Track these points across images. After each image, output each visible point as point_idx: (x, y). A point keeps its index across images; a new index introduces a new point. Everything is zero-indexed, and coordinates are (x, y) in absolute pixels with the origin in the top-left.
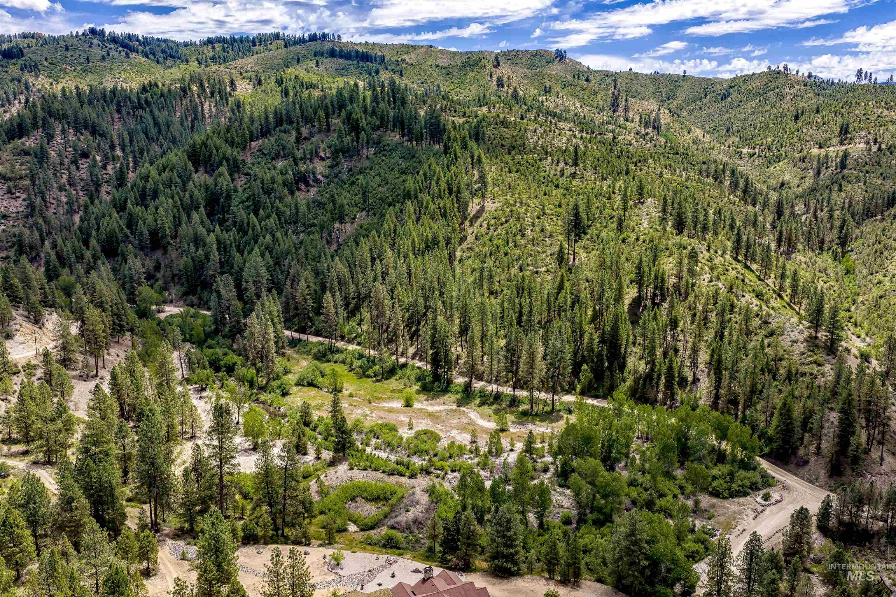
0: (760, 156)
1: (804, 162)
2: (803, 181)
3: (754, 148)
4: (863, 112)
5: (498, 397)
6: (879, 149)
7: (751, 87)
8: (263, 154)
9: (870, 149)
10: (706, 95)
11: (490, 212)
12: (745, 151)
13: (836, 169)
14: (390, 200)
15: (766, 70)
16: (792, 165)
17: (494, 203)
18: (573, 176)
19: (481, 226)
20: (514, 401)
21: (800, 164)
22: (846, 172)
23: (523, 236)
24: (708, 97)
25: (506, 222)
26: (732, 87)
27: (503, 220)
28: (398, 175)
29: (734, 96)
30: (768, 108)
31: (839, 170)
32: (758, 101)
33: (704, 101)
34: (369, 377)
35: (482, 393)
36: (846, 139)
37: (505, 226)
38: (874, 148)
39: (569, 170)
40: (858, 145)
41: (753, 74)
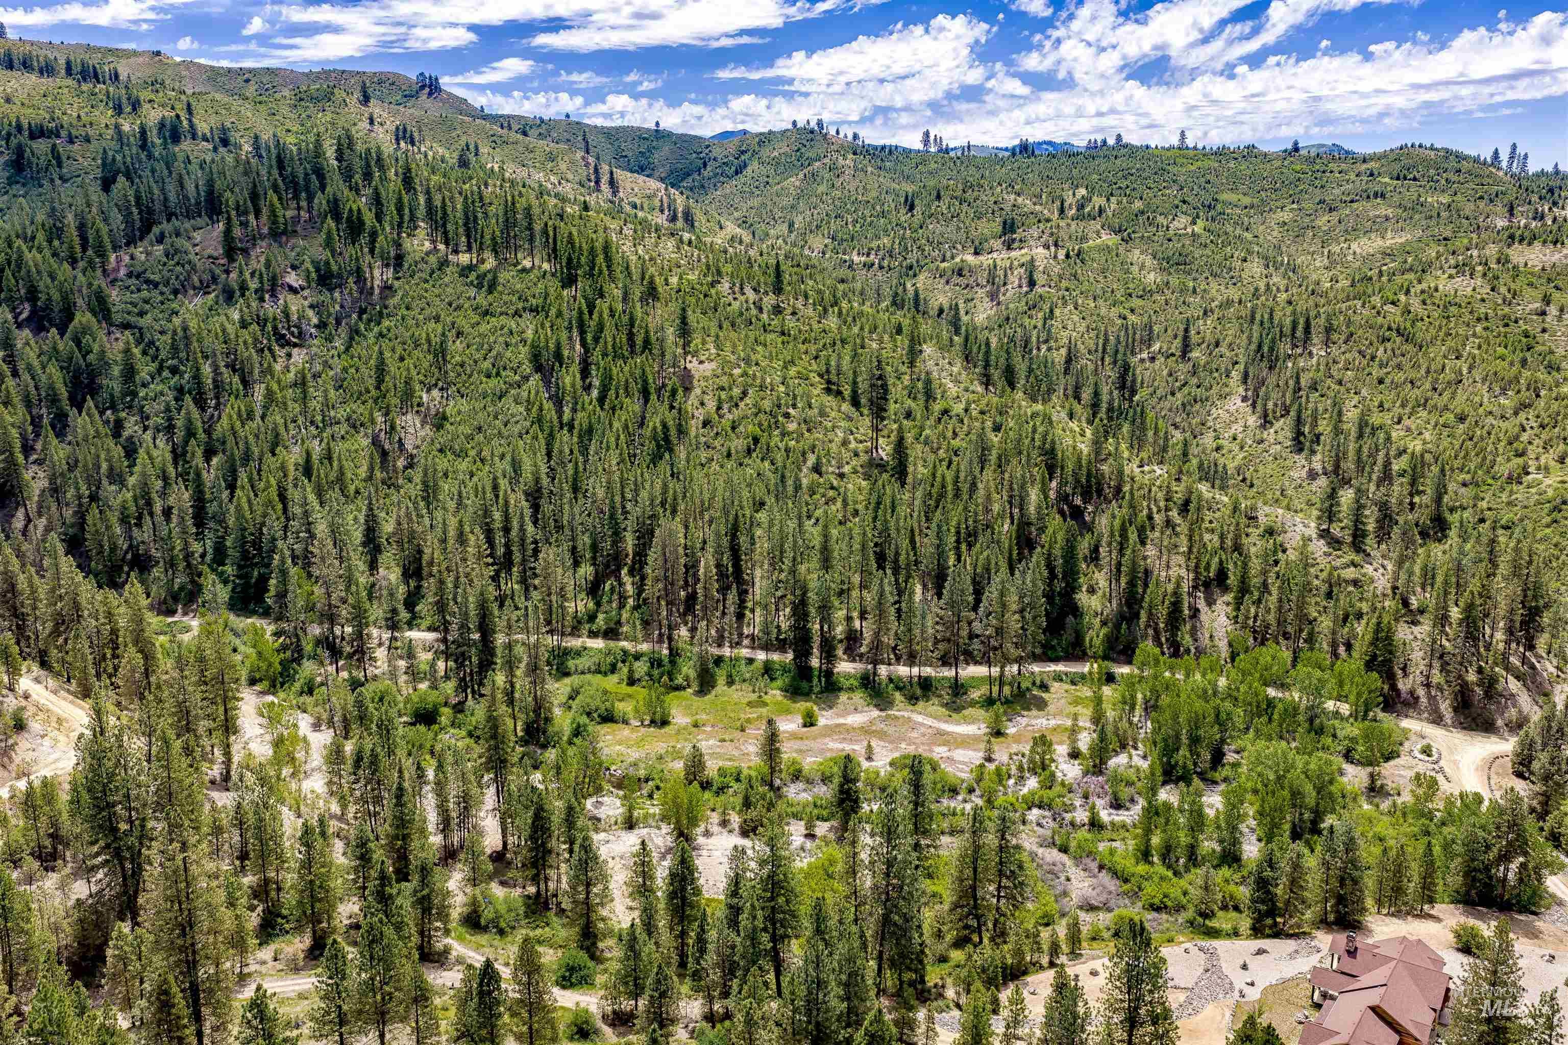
0: (881, 267)
1: (960, 275)
2: (972, 304)
3: (868, 255)
4: (993, 199)
5: (926, 686)
6: (1068, 256)
7: (776, 154)
8: (148, 282)
9: (1055, 257)
10: (705, 165)
11: (706, 379)
12: (856, 259)
13: (1020, 286)
14: (486, 365)
15: (790, 127)
16: (943, 281)
17: (701, 362)
18: (777, 310)
19: (702, 404)
20: (958, 688)
21: (956, 279)
22: (1039, 290)
23: (787, 416)
24: (709, 169)
25: (745, 394)
26: (743, 152)
27: (736, 392)
28: (476, 318)
29: (753, 167)
30: (822, 189)
31: (1025, 289)
32: (801, 176)
33: (705, 173)
34: (678, 688)
35: (898, 684)
36: (1014, 240)
37: (748, 400)
38: (1061, 255)
39: (769, 300)
40: (1035, 251)
41: (770, 132)
